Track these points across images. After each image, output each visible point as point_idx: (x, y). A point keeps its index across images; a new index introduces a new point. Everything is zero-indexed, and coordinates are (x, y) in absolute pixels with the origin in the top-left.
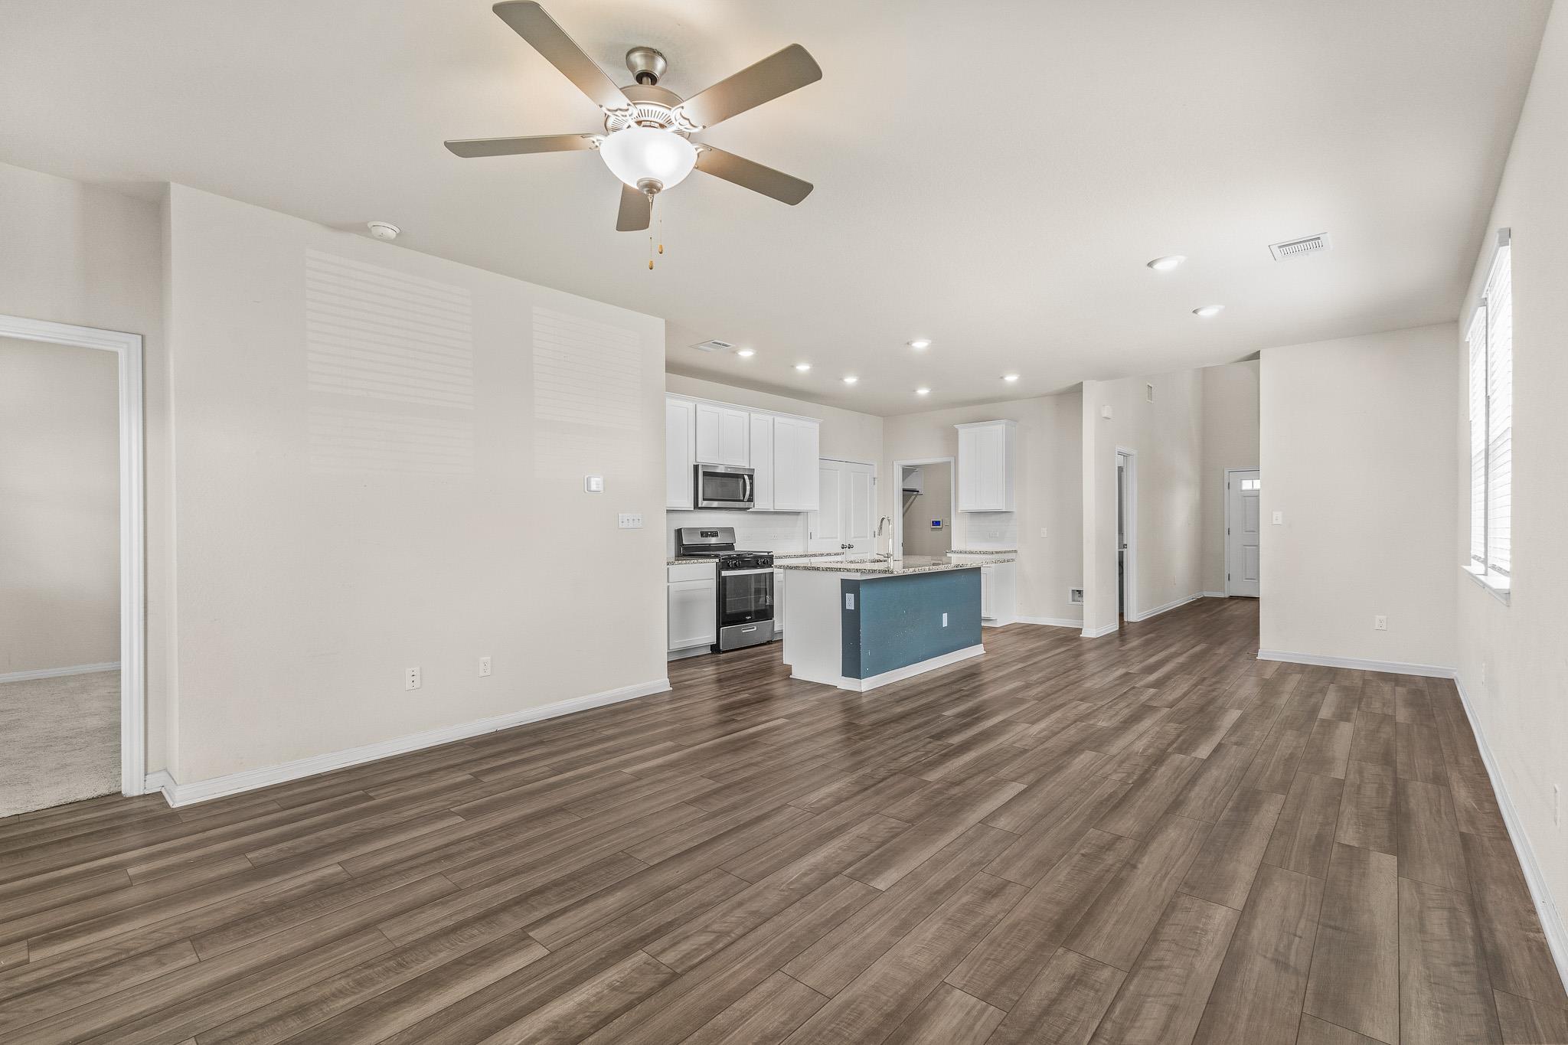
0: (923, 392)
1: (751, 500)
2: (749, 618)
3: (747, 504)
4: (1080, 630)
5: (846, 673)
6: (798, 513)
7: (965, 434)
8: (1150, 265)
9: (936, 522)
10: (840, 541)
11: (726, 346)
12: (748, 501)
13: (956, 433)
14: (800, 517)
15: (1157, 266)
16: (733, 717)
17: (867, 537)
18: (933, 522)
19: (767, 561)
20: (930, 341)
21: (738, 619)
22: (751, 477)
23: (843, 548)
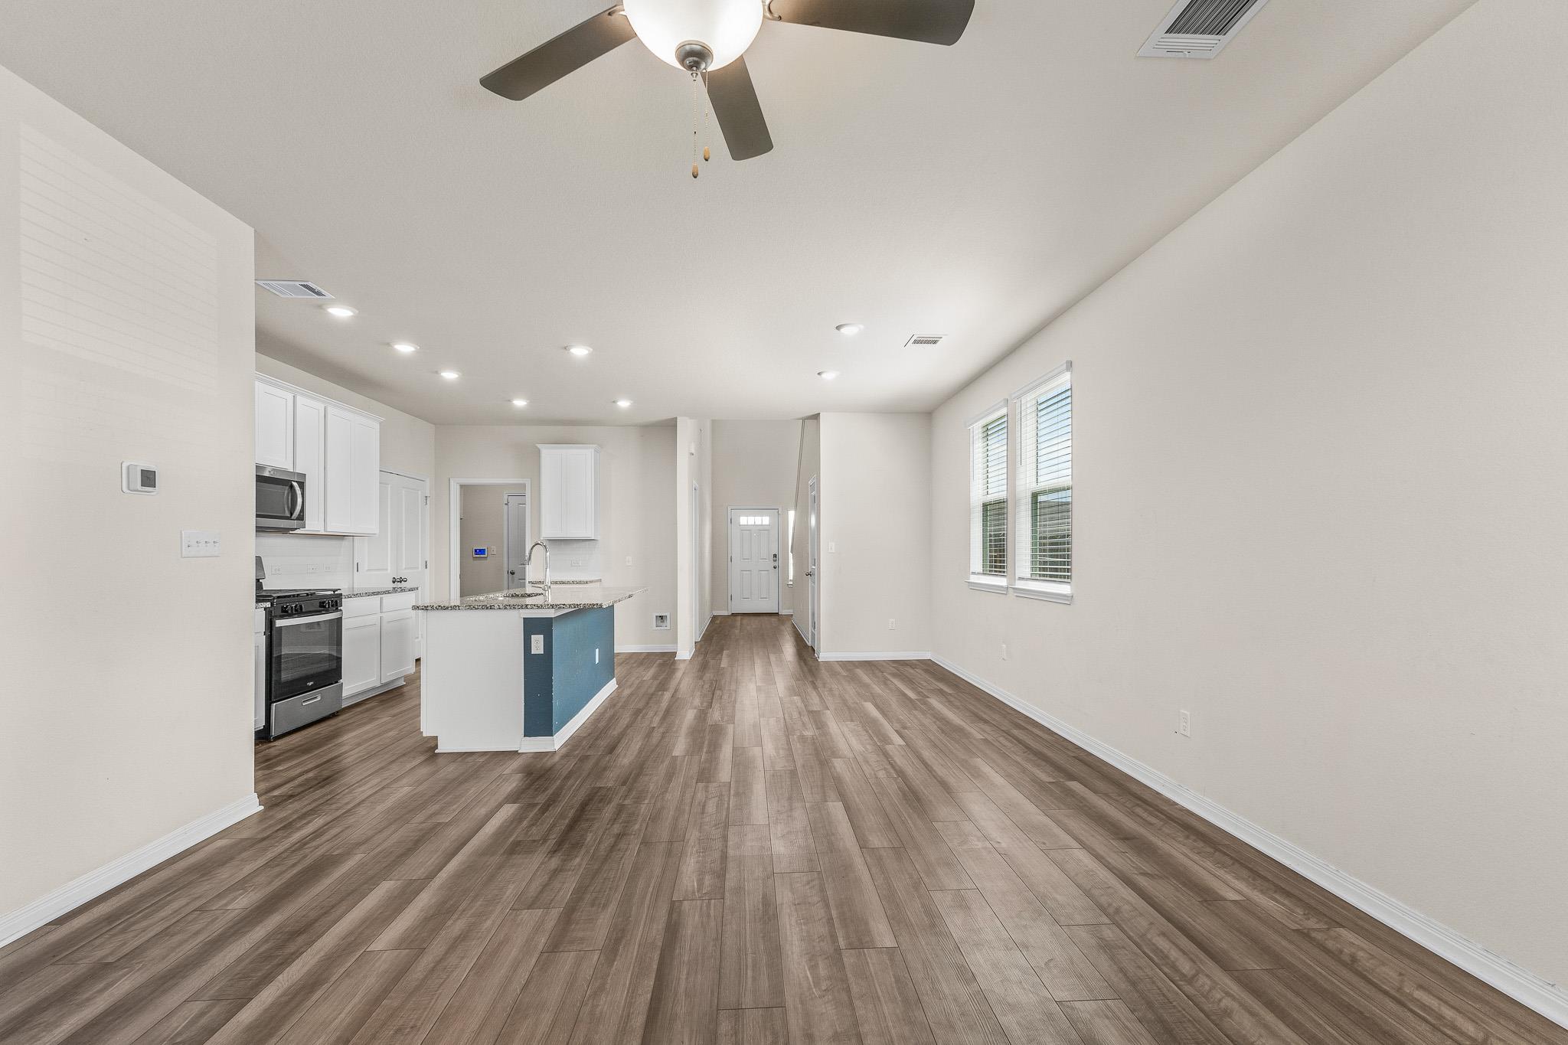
0: (520, 403)
1: (301, 517)
2: (310, 684)
3: (294, 523)
4: (675, 654)
5: (529, 732)
6: (342, 537)
7: (549, 455)
8: (838, 328)
9: (480, 550)
10: (391, 573)
11: (319, 293)
12: (298, 519)
13: (539, 452)
14: (346, 543)
15: (843, 330)
16: (435, 820)
17: (418, 568)
18: (476, 550)
19: (331, 602)
20: (591, 350)
21: (297, 688)
22: (302, 485)
23: (394, 582)
